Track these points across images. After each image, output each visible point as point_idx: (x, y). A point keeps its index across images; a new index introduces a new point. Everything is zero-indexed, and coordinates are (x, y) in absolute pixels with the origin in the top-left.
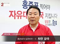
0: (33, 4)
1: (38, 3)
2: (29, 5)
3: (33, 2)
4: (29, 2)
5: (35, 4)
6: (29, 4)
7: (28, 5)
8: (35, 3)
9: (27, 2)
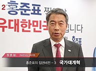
0: (29, 8)
1: (40, 6)
2: (20, 9)
3: (29, 4)
4: (21, 3)
5: (34, 8)
6: (21, 7)
7: (18, 8)
8: (33, 5)
9: (17, 4)
